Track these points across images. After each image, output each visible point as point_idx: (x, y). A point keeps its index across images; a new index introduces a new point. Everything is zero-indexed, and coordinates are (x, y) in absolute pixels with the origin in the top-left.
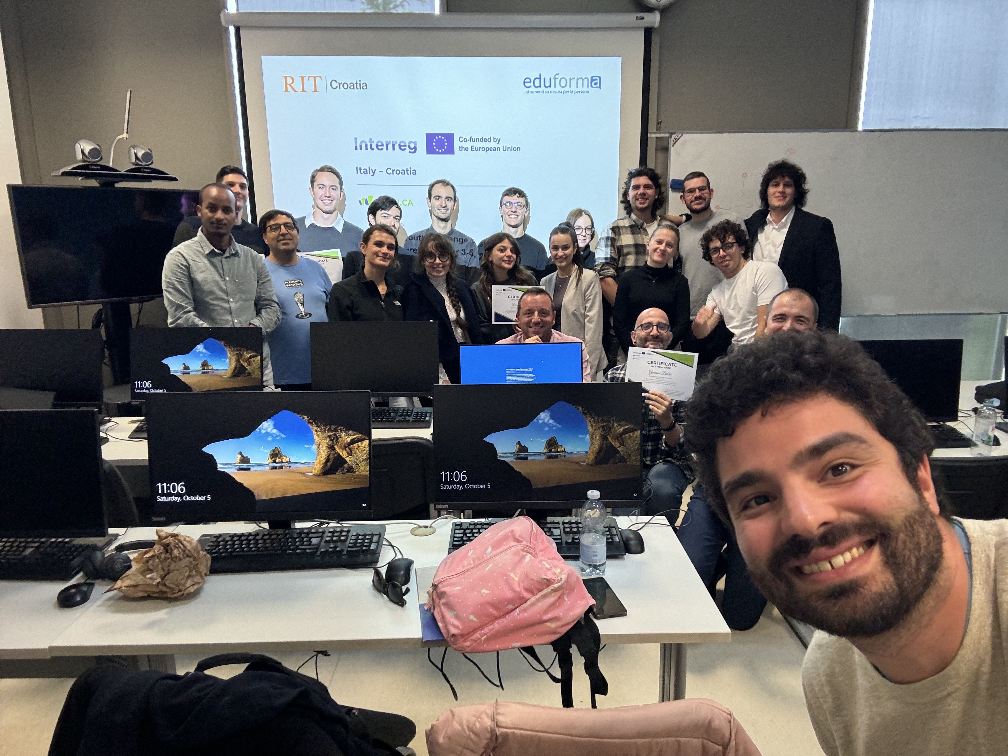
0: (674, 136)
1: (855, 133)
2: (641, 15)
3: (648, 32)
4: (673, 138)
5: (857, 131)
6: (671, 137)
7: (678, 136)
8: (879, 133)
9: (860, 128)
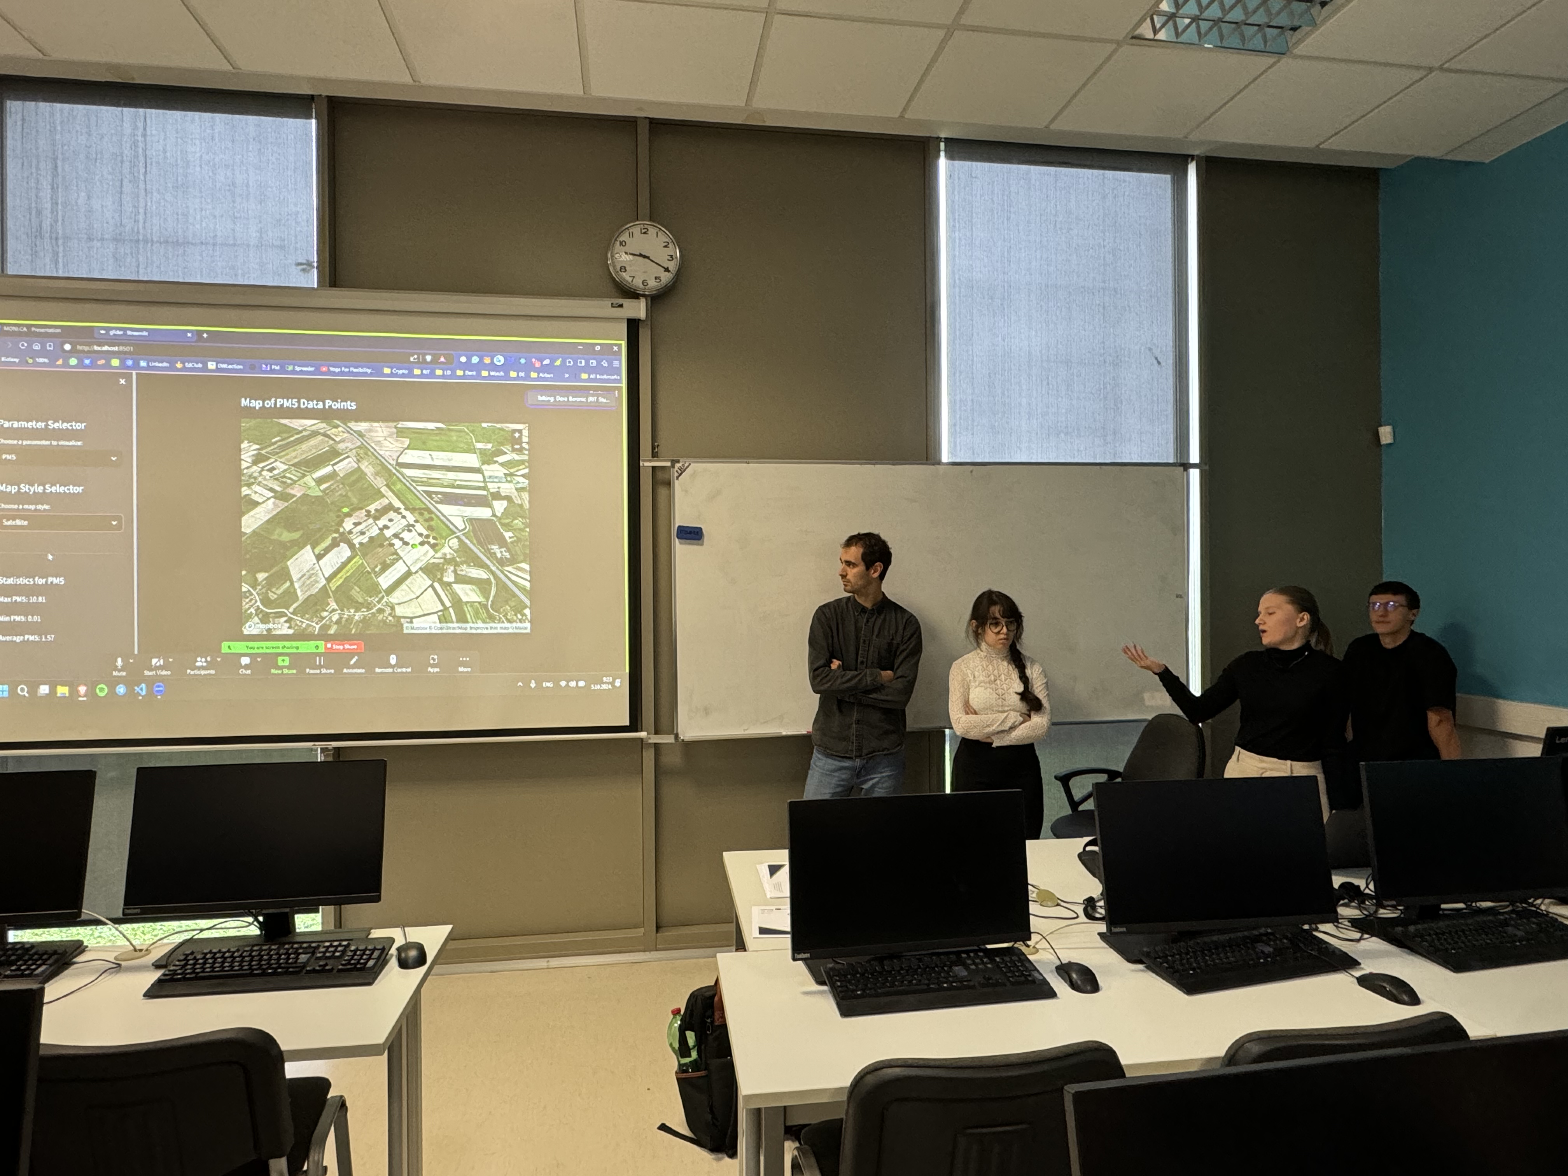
0: (677, 465)
1: (938, 466)
2: (620, 301)
3: (633, 325)
4: (676, 468)
5: (939, 463)
6: (673, 467)
7: (683, 465)
8: (971, 467)
9: (945, 459)
